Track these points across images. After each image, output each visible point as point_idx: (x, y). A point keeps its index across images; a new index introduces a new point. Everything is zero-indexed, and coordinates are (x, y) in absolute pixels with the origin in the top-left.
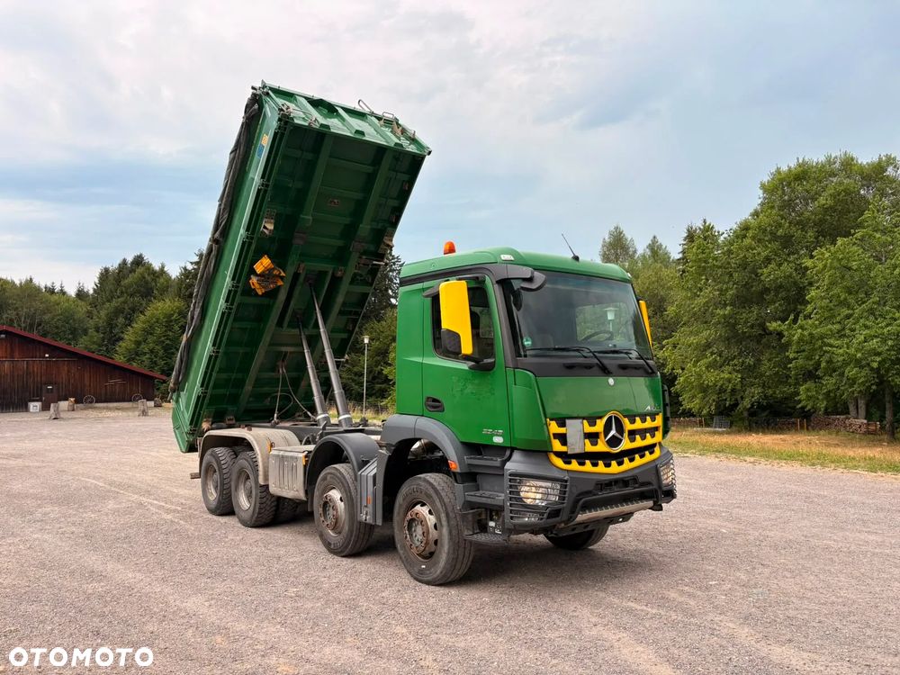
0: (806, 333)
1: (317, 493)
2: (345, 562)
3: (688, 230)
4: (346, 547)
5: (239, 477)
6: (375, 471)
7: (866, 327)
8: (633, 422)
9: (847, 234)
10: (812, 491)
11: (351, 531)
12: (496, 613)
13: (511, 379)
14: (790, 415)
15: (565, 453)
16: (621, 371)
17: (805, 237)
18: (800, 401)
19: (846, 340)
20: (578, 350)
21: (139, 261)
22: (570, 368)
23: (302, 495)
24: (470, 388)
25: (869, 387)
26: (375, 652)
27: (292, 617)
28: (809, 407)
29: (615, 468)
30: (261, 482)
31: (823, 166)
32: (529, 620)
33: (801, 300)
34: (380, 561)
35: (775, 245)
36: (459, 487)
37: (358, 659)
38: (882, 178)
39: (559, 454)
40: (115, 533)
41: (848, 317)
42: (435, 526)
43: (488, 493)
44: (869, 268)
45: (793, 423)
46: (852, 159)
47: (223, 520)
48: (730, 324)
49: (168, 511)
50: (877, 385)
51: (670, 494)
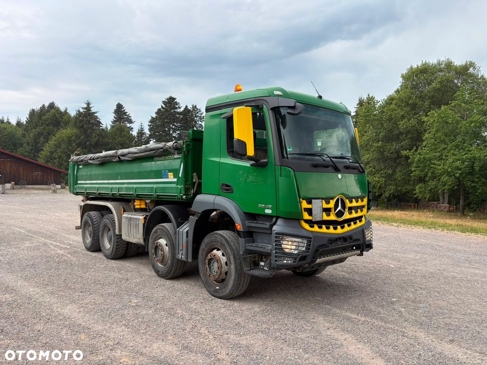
0: (422, 157)
1: (151, 241)
2: (168, 283)
3: (359, 100)
4: (169, 273)
5: (103, 230)
6: (188, 229)
7: (454, 155)
8: (351, 202)
9: (447, 104)
10: (434, 243)
11: (172, 264)
12: (264, 319)
13: (278, 173)
14: (408, 201)
15: (311, 221)
16: (346, 170)
17: (424, 105)
18: (415, 194)
19: (443, 162)
20: (320, 156)
21: (52, 106)
22: (316, 166)
23: (141, 241)
24: (251, 178)
25: (453, 187)
26: (187, 347)
27: (133, 320)
28: (420, 197)
29: (339, 230)
30: (117, 232)
31: (435, 66)
32: (286, 325)
33: (419, 140)
34: (190, 282)
35: (408, 109)
36: (242, 240)
37: (176, 353)
38: (467, 74)
39: (307, 221)
40: (26, 261)
41: (444, 149)
42: (226, 264)
43: (260, 245)
44: (458, 123)
45: (410, 205)
46: (452, 63)
47: (94, 254)
48: (380, 151)
49: (61, 249)
50: (457, 186)
51: (369, 246)
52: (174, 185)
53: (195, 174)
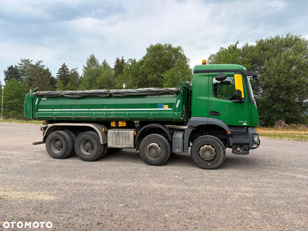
3: (117, 59)
5: (81, 143)
6: (182, 136)
23: (132, 146)
31: (164, 46)
35: (152, 68)
36: (231, 139)
38: (178, 53)
46: (171, 46)
52: (171, 112)
53: (184, 106)
